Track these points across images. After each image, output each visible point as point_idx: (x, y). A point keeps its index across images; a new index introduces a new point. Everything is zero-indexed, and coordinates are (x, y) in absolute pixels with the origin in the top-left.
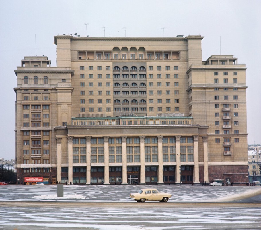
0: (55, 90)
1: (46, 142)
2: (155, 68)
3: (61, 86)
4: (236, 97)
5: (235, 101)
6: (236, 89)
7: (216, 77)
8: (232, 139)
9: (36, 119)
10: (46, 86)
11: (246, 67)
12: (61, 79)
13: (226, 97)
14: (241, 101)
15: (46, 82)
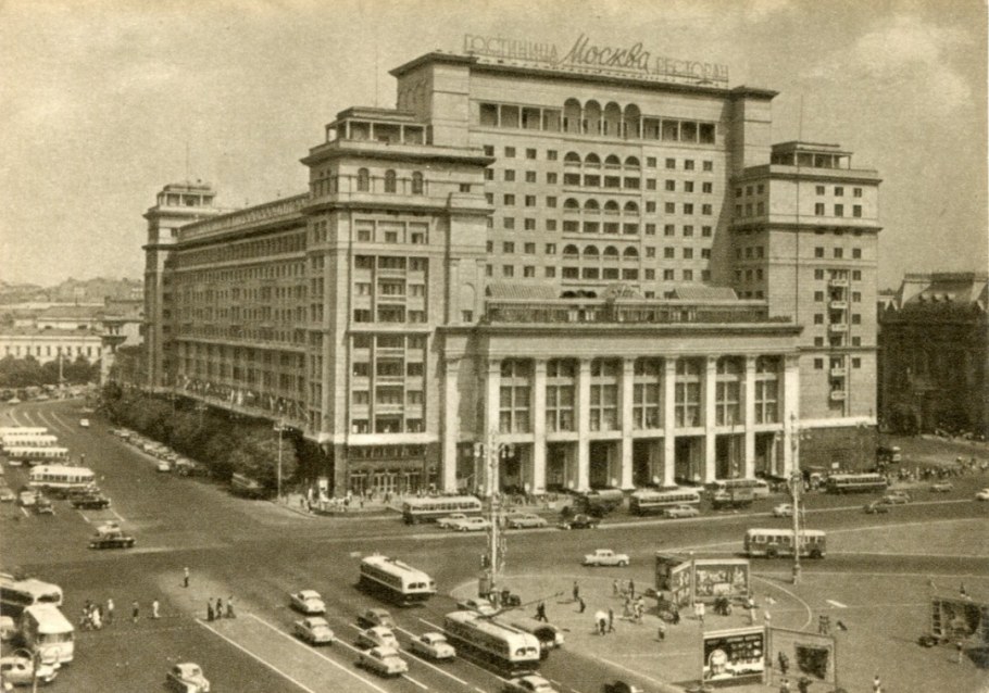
0: (445, 215)
1: (417, 369)
2: (661, 163)
3: (460, 202)
4: (857, 253)
5: (854, 263)
6: (858, 231)
7: (820, 199)
8: (848, 360)
9: (392, 299)
10: (418, 201)
11: (879, 178)
12: (456, 183)
13: (838, 252)
14: (866, 264)
15: (417, 191)
